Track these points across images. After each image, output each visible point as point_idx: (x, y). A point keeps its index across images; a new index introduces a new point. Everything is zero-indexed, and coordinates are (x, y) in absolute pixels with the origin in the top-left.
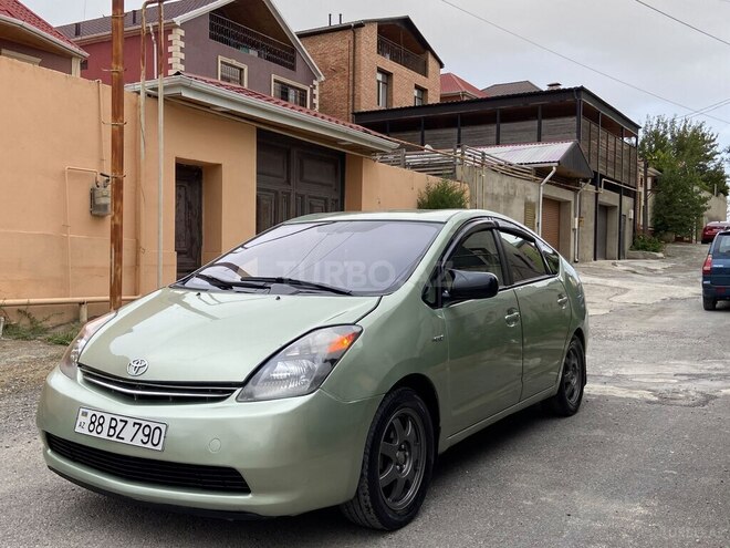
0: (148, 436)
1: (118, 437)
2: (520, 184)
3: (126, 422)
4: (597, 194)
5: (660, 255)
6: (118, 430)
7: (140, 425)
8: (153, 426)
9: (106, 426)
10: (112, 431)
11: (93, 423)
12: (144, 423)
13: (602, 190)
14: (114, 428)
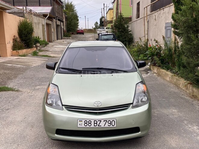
0: (110, 123)
1: (98, 126)
2: (41, 19)
3: (101, 121)
4: (56, 22)
5: (71, 38)
6: (98, 124)
7: (107, 121)
8: (111, 120)
9: (93, 123)
10: (95, 125)
11: (86, 123)
12: (108, 120)
13: (57, 21)
14: (96, 123)
